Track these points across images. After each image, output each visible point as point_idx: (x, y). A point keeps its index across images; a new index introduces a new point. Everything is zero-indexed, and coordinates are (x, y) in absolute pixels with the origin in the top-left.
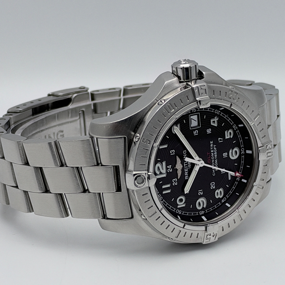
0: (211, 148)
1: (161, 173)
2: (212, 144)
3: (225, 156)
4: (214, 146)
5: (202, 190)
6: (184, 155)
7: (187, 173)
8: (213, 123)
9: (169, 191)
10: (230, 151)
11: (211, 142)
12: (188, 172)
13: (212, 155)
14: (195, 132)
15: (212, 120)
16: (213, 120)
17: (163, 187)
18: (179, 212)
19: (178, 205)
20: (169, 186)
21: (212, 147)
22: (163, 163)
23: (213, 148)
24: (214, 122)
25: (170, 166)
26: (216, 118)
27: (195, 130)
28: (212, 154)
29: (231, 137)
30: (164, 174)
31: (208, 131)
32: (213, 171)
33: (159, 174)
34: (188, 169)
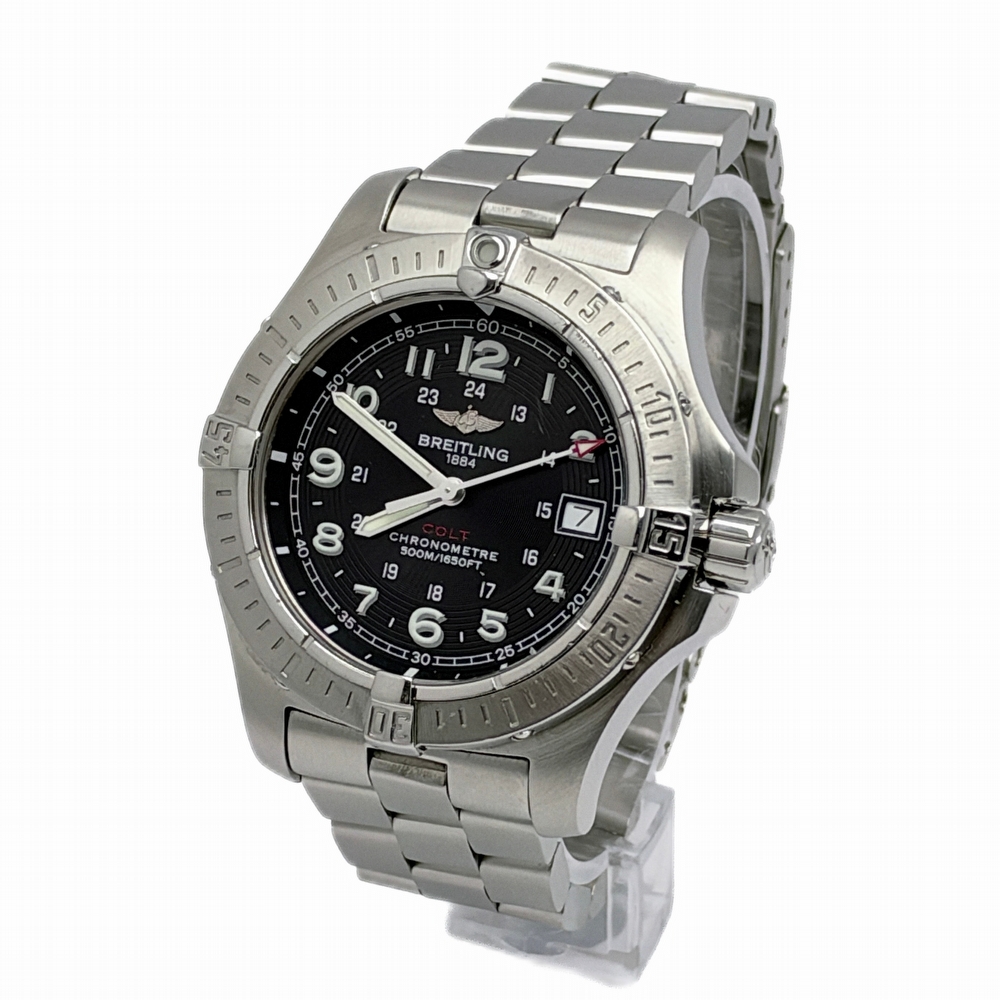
0: (476, 550)
1: (474, 356)
2: (488, 556)
3: (432, 592)
4: (479, 563)
5: (365, 481)
6: (494, 450)
7: (438, 444)
8: (550, 577)
9: (410, 369)
10: (438, 614)
11: (493, 556)
12: (439, 448)
13: (456, 546)
14: (547, 507)
15: (559, 576)
16: (558, 582)
17: (430, 353)
18: (333, 383)
19: (357, 386)
20: (426, 372)
21: (478, 553)
22: (503, 372)
23: (475, 555)
24: (550, 584)
25: (482, 395)
26: (558, 594)
27: (554, 510)
28: (459, 547)
29: (481, 631)
30: (469, 365)
31: (534, 554)
32: (405, 536)
33: (475, 349)
34: (447, 452)
